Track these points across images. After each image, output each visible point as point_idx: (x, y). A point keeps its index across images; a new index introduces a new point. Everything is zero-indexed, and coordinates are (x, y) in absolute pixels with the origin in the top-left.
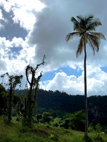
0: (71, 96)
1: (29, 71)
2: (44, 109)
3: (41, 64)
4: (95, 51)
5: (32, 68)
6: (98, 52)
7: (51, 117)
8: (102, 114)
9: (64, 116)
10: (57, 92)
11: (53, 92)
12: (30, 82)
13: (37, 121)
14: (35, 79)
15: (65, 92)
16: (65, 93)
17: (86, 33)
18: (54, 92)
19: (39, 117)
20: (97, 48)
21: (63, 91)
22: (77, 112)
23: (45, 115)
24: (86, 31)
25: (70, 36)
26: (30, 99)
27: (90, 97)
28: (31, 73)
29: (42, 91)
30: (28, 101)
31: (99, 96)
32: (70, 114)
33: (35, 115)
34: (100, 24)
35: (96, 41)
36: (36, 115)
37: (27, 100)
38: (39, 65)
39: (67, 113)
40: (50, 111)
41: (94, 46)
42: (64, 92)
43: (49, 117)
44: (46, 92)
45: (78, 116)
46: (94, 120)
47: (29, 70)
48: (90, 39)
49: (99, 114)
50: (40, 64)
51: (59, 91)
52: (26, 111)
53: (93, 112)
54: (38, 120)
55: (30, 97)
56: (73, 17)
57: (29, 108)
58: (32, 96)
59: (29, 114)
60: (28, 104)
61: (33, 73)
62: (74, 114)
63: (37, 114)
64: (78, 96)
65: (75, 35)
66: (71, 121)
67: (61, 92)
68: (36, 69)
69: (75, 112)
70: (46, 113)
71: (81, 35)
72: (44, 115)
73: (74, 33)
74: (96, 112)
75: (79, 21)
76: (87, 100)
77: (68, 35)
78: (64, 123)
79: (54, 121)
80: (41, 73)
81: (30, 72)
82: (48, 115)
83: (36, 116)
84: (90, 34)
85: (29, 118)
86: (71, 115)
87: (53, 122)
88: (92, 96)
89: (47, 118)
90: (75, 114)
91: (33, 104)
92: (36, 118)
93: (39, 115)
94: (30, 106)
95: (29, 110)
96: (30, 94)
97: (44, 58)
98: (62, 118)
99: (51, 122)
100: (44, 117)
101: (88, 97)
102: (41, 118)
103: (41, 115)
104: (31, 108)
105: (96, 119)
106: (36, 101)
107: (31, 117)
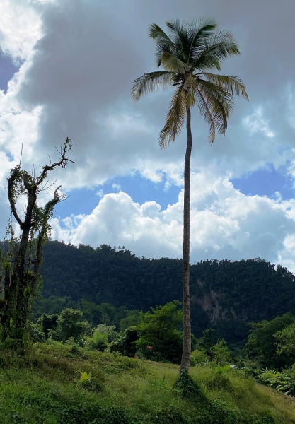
0: (146, 263)
1: (19, 184)
2: (63, 300)
3: (56, 165)
4: (216, 131)
5: (27, 177)
6: (224, 132)
7: (86, 323)
8: (233, 312)
9: (123, 319)
10: (106, 249)
11: (92, 249)
12: (23, 219)
13: (43, 334)
14: (37, 210)
15: (127, 249)
16: (128, 253)
17: (194, 76)
18: (95, 249)
19: (49, 324)
20: (221, 122)
21: (124, 247)
22: (160, 306)
23: (67, 316)
24: (192, 70)
25: (145, 83)
26: (20, 269)
27: (199, 263)
28: (26, 190)
29: (59, 246)
30: (14, 278)
31: (226, 263)
32: (141, 313)
33: (38, 316)
34: (234, 50)
35: (221, 102)
36: (41, 318)
37: (11, 273)
38: (51, 168)
39: (132, 309)
40: (81, 304)
41: (213, 116)
42: (124, 250)
43: (78, 323)
44: (70, 248)
45: (163, 319)
46: (207, 330)
47: (18, 183)
48: (203, 93)
49: (223, 314)
50: (53, 166)
51: (109, 248)
52: (7, 307)
53: (206, 307)
54: (46, 331)
55: (22, 265)
56: (155, 25)
57: (18, 298)
58: (27, 262)
59: (18, 315)
60: (14, 285)
61: (32, 191)
62: (152, 313)
63: (44, 316)
64: (166, 262)
65: (161, 79)
66: (144, 333)
67: (117, 250)
68: (41, 180)
69: (155, 309)
70: (71, 311)
71: (177, 79)
72: (63, 317)
73: (156, 75)
74: (214, 306)
75: (172, 36)
76: (188, 273)
77: (138, 80)
78: (123, 340)
79: (95, 334)
80: (56, 191)
81: (21, 187)
82: (76, 317)
83: (40, 322)
84: (203, 78)
85: (17, 327)
86: (143, 317)
87: (91, 337)
89: (73, 326)
90: (155, 312)
91: (29, 285)
92: (41, 327)
93: (50, 317)
94: (21, 292)
95: (18, 303)
96: (22, 255)
97: (66, 147)
98: (117, 325)
99: (85, 337)
100: (63, 324)
101: (194, 266)
102: (56, 326)
103: (56, 318)
104: (23, 296)
105: (215, 328)
106: (41, 277)
107: (24, 322)
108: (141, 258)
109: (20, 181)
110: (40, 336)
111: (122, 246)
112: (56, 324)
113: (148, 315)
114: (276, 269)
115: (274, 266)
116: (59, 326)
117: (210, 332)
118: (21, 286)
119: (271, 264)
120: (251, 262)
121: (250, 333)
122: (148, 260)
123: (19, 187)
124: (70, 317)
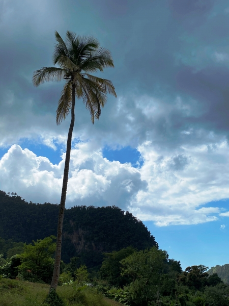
0: (32, 206)
8: (93, 244)
9: (10, 249)
10: (1, 194)
15: (18, 195)
16: (19, 198)
17: (80, 75)
20: (97, 110)
21: (16, 194)
24: (79, 70)
25: (43, 74)
27: (72, 208)
31: (91, 208)
32: (25, 244)
35: (98, 96)
39: (18, 242)
45: (41, 249)
46: (73, 258)
48: (86, 88)
49: (86, 246)
51: (5, 193)
53: (74, 241)
62: (33, 245)
64: (47, 207)
65: (56, 73)
66: (26, 260)
69: (36, 242)
71: (67, 75)
73: (51, 70)
74: (80, 240)
76: (63, 216)
77: (39, 71)
78: (8, 265)
84: (86, 77)
86: (26, 248)
88: (76, 207)
90: (35, 244)
98: (5, 254)
101: (68, 210)
105: (79, 256)
108: (29, 202)
111: (14, 193)
113: (30, 246)
114: (125, 214)
115: (124, 212)
117: (75, 260)
119: (122, 210)
120: (109, 208)
121: (104, 260)
122: (35, 204)
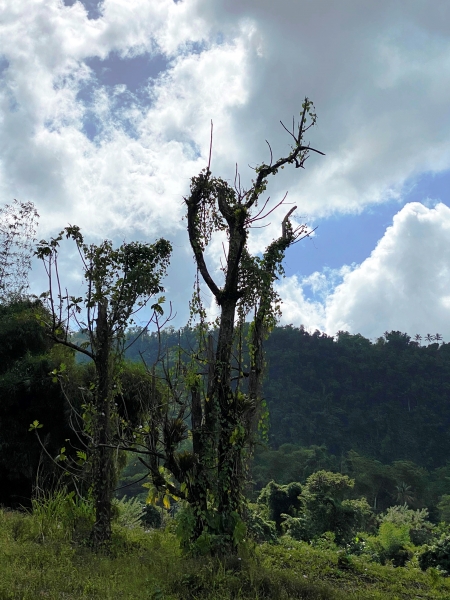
1: (210, 209)
2: (310, 452)
3: (283, 161)
5: (224, 192)
7: (360, 504)
10: (397, 341)
11: (366, 342)
13: (272, 524)
14: (248, 261)
16: (448, 349)
18: (374, 342)
19: (283, 504)
21: (438, 337)
23: (321, 488)
26: (221, 390)
28: (225, 222)
29: (295, 337)
30: (209, 407)
33: (259, 487)
36: (266, 491)
37: (204, 398)
38: (273, 170)
40: (349, 463)
42: (440, 343)
43: (344, 503)
44: (319, 342)
47: (207, 206)
50: (278, 165)
51: (406, 338)
52: (200, 467)
54: (278, 519)
55: (223, 380)
57: (220, 448)
58: (233, 373)
59: (221, 485)
60: (210, 422)
61: (237, 223)
63: (272, 486)
67: (424, 343)
68: (255, 197)
70: (329, 476)
72: (312, 490)
78: (447, 542)
79: (382, 527)
80: (286, 219)
81: (215, 215)
82: (341, 490)
83: (264, 498)
85: (221, 509)
87: (375, 534)
89: (334, 508)
91: (241, 422)
92: (267, 510)
93: (285, 488)
94: (226, 436)
95: (221, 459)
96: (223, 359)
97: (303, 120)
98: (430, 508)
99: (361, 534)
100: (312, 505)
102: (298, 509)
103: (296, 492)
104: (230, 446)
106: (264, 404)
107: (234, 500)
109: (211, 202)
110: (266, 529)
111: (433, 334)
112: (298, 504)
116: (304, 509)
118: (224, 425)
123: (211, 214)
124: (326, 489)
